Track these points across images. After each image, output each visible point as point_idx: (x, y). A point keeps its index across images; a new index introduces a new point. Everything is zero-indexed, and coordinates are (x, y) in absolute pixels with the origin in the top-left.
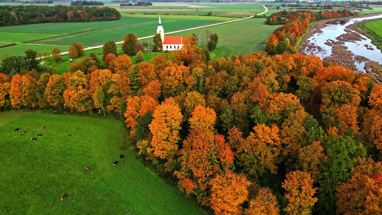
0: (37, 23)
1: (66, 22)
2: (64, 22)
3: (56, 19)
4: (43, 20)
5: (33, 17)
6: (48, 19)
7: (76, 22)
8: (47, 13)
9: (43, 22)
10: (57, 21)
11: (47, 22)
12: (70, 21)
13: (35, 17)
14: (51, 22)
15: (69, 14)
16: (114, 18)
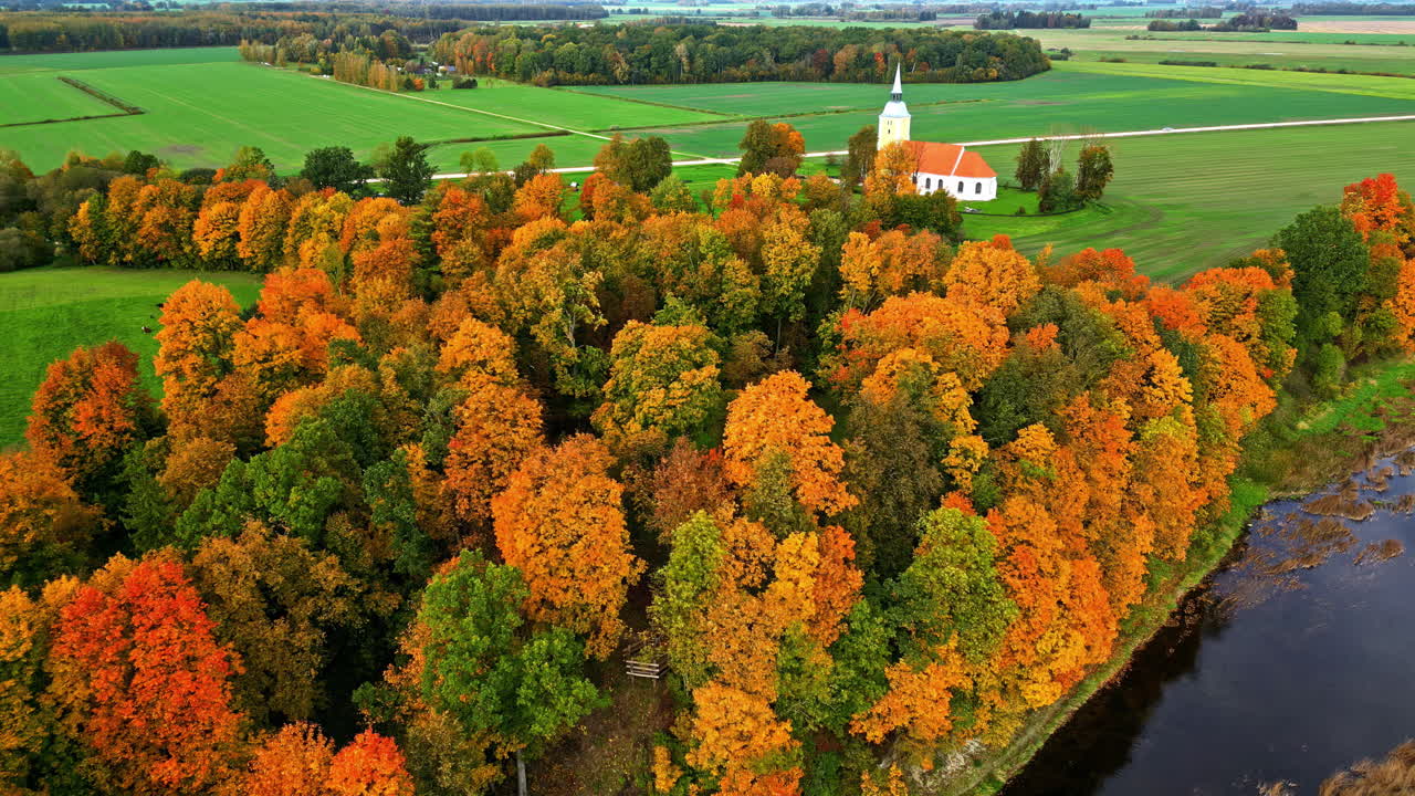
0: (744, 80)
1: (828, 81)
2: (820, 81)
3: (801, 71)
4: (761, 73)
5: (739, 61)
6: (776, 69)
7: (856, 81)
8: (786, 50)
9: (762, 79)
10: (802, 77)
11: (773, 78)
12: (839, 80)
13: (744, 62)
14: (784, 80)
15: (844, 56)
16: (993, 74)
